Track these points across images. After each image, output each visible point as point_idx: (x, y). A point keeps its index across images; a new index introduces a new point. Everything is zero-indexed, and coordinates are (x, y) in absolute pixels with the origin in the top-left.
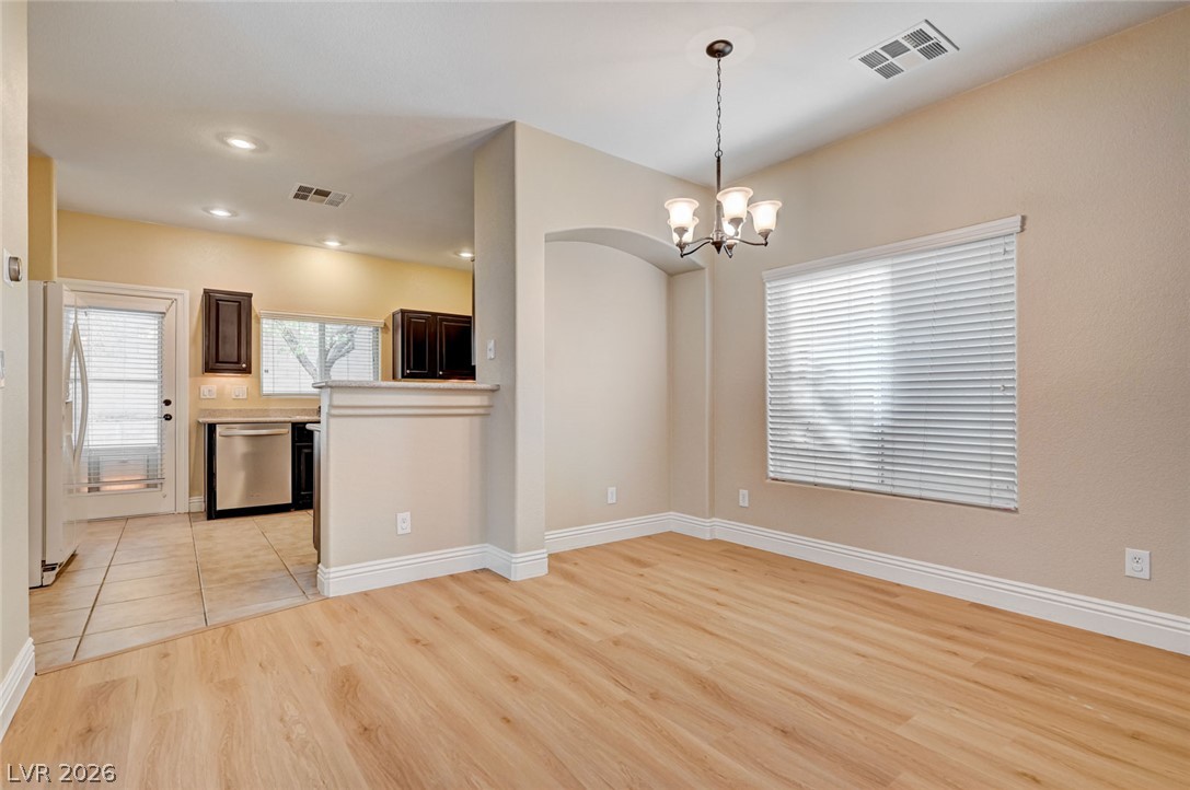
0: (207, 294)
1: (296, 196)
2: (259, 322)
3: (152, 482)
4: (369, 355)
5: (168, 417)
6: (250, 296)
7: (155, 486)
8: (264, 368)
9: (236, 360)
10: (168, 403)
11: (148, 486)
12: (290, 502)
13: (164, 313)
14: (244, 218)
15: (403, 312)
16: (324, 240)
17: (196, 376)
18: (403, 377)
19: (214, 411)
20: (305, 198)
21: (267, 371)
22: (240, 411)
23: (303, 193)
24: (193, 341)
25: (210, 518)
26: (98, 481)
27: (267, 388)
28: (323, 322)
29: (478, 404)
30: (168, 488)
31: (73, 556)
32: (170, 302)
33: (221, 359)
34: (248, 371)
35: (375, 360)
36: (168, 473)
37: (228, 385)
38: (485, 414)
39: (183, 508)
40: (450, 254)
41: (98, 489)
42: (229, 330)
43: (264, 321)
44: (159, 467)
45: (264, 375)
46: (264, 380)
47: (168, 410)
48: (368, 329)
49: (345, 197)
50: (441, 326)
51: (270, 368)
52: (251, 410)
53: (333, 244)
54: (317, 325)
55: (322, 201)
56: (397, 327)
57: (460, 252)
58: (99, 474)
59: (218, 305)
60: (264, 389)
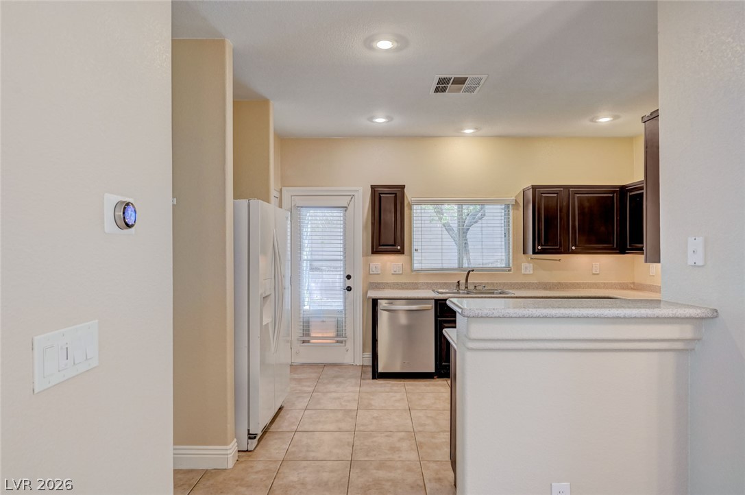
0: (373, 188)
1: (437, 90)
2: (410, 209)
3: (340, 338)
4: (500, 231)
5: (349, 289)
6: (403, 187)
7: (341, 342)
8: (415, 247)
9: (393, 243)
10: (349, 277)
11: (338, 342)
12: (434, 371)
13: (346, 207)
14: (398, 121)
15: (534, 188)
16: (462, 129)
17: (367, 255)
18: (534, 253)
19: (379, 284)
20: (444, 90)
21: (416, 250)
22: (397, 284)
23: (442, 86)
24: (365, 227)
25: (374, 377)
26: (308, 335)
27: (416, 266)
28: (460, 203)
29: (676, 335)
30: (349, 345)
31: (281, 409)
32: (350, 197)
33: (382, 243)
34: (401, 252)
35: (506, 235)
36: (349, 333)
37: (388, 263)
38: (686, 350)
39: (359, 362)
40: (586, 123)
41: (308, 342)
42: (389, 217)
43: (415, 207)
44: (344, 328)
45: (415, 254)
46: (415, 258)
47: (349, 283)
48: (499, 207)
49: (481, 79)
50: (574, 198)
51: (419, 247)
52: (405, 283)
53: (469, 131)
54: (456, 207)
55: (459, 90)
56: (528, 203)
57: (598, 118)
58: (309, 330)
59: (380, 198)
60: (415, 265)
